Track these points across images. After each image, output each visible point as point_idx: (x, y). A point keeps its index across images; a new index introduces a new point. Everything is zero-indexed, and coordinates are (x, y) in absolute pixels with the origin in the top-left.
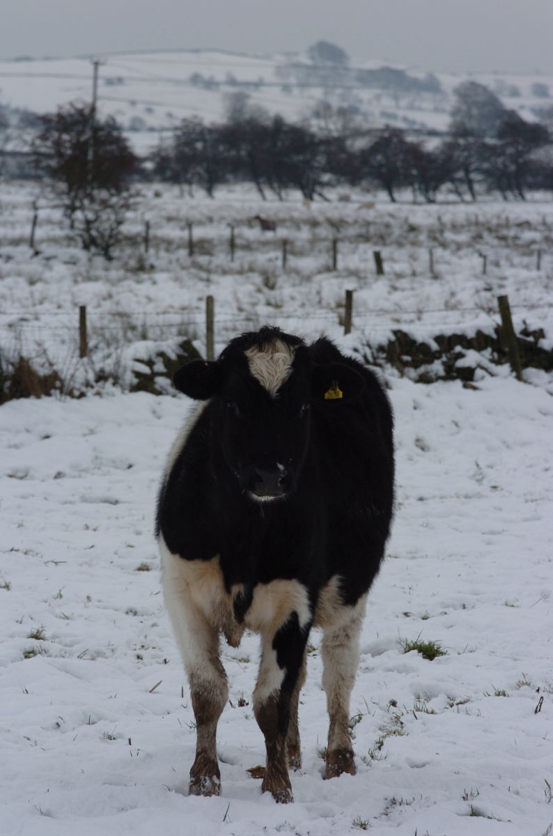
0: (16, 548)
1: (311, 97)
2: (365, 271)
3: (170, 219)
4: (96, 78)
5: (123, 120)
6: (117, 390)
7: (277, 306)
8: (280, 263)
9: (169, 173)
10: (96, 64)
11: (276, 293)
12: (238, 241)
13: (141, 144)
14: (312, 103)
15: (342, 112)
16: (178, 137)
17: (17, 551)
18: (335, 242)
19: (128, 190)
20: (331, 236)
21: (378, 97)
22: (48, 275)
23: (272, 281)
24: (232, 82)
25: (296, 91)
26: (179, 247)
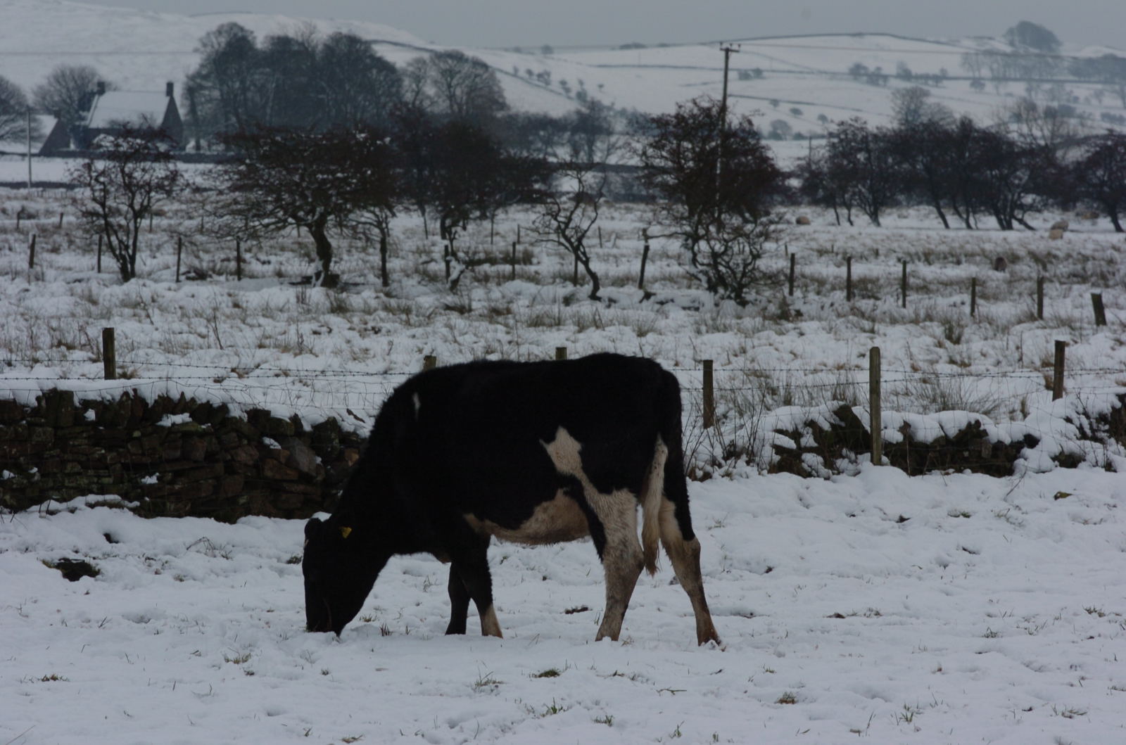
0: (619, 672)
1: (1010, 95)
2: (1081, 320)
3: (821, 252)
4: (726, 69)
5: (762, 124)
6: (752, 470)
7: (964, 365)
8: (967, 309)
9: (821, 193)
10: (727, 51)
11: (962, 347)
12: (912, 281)
13: (785, 155)
14: (1011, 102)
15: (1051, 114)
16: (833, 146)
17: (622, 675)
18: (1041, 282)
19: (767, 214)
20: (1034, 275)
21: (1099, 95)
22: (662, 323)
23: (956, 331)
24: (906, 75)
25: (989, 87)
26: (833, 289)
